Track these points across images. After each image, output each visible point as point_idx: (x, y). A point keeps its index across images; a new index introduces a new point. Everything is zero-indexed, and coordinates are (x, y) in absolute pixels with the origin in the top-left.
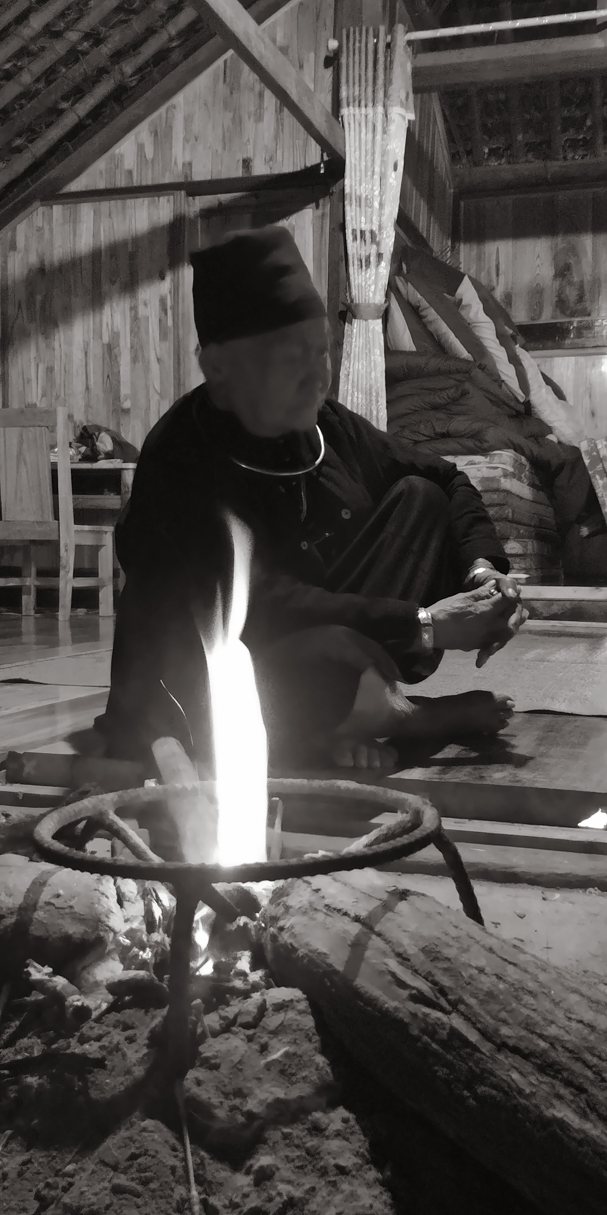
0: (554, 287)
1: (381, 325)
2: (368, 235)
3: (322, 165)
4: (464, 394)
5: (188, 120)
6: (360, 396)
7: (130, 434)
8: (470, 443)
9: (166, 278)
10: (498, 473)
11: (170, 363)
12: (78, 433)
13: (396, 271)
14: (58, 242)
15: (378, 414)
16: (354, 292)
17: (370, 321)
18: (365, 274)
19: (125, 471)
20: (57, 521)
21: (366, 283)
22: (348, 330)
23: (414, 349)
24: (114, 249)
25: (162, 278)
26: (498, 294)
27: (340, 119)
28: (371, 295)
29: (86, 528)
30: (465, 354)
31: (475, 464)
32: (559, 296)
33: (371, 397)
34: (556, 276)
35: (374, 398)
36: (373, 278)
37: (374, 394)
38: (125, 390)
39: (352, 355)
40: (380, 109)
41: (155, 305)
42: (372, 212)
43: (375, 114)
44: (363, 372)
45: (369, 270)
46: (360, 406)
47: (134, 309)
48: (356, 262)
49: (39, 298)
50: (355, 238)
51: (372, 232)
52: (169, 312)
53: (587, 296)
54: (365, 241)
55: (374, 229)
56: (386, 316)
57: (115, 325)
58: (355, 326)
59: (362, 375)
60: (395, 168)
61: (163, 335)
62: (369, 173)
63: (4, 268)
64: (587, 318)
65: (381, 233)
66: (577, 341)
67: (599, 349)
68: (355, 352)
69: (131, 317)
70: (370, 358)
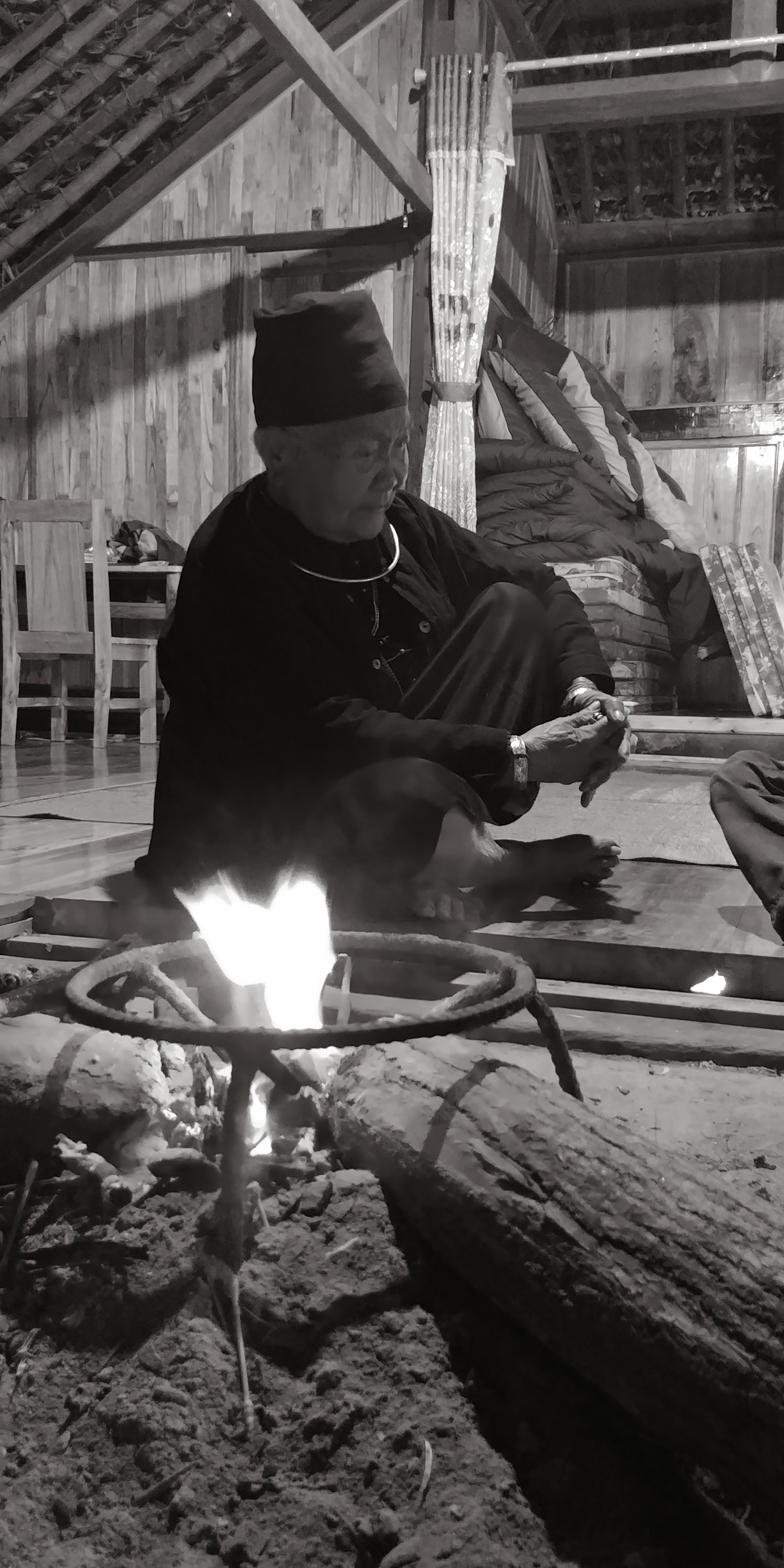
0: (674, 369)
1: (471, 409)
2: (458, 302)
3: (405, 219)
4: (567, 490)
5: (249, 162)
6: (446, 491)
7: (177, 532)
8: (573, 548)
9: (221, 349)
10: (605, 583)
11: (224, 449)
12: (117, 530)
13: (490, 345)
14: (94, 305)
15: (466, 513)
16: (441, 369)
17: (459, 403)
18: (454, 347)
19: (171, 576)
20: (91, 632)
21: (455, 358)
22: (433, 414)
23: (510, 437)
24: (160, 314)
25: (216, 348)
26: (609, 374)
27: (427, 164)
28: (460, 373)
29: (126, 640)
30: (568, 444)
31: (579, 573)
32: (679, 377)
33: (458, 493)
34: (676, 354)
35: (462, 494)
36: (463, 353)
37: (462, 489)
38: (171, 481)
39: (437, 443)
40: (474, 153)
41: (208, 380)
42: (463, 274)
43: (468, 158)
44: (449, 463)
45: (458, 344)
46: (445, 503)
47: (183, 385)
48: (443, 334)
49: (72, 371)
50: (443, 306)
51: (462, 298)
52: (225, 390)
53: (712, 378)
54: (454, 309)
55: (465, 295)
56: (477, 398)
57: (161, 403)
58: (442, 409)
59: (448, 466)
60: (491, 223)
61: (217, 417)
62: (460, 229)
63: (32, 335)
64: (711, 404)
65: (472, 300)
66: (699, 430)
67: (725, 440)
68: (440, 440)
69: (179, 395)
70: (458, 446)
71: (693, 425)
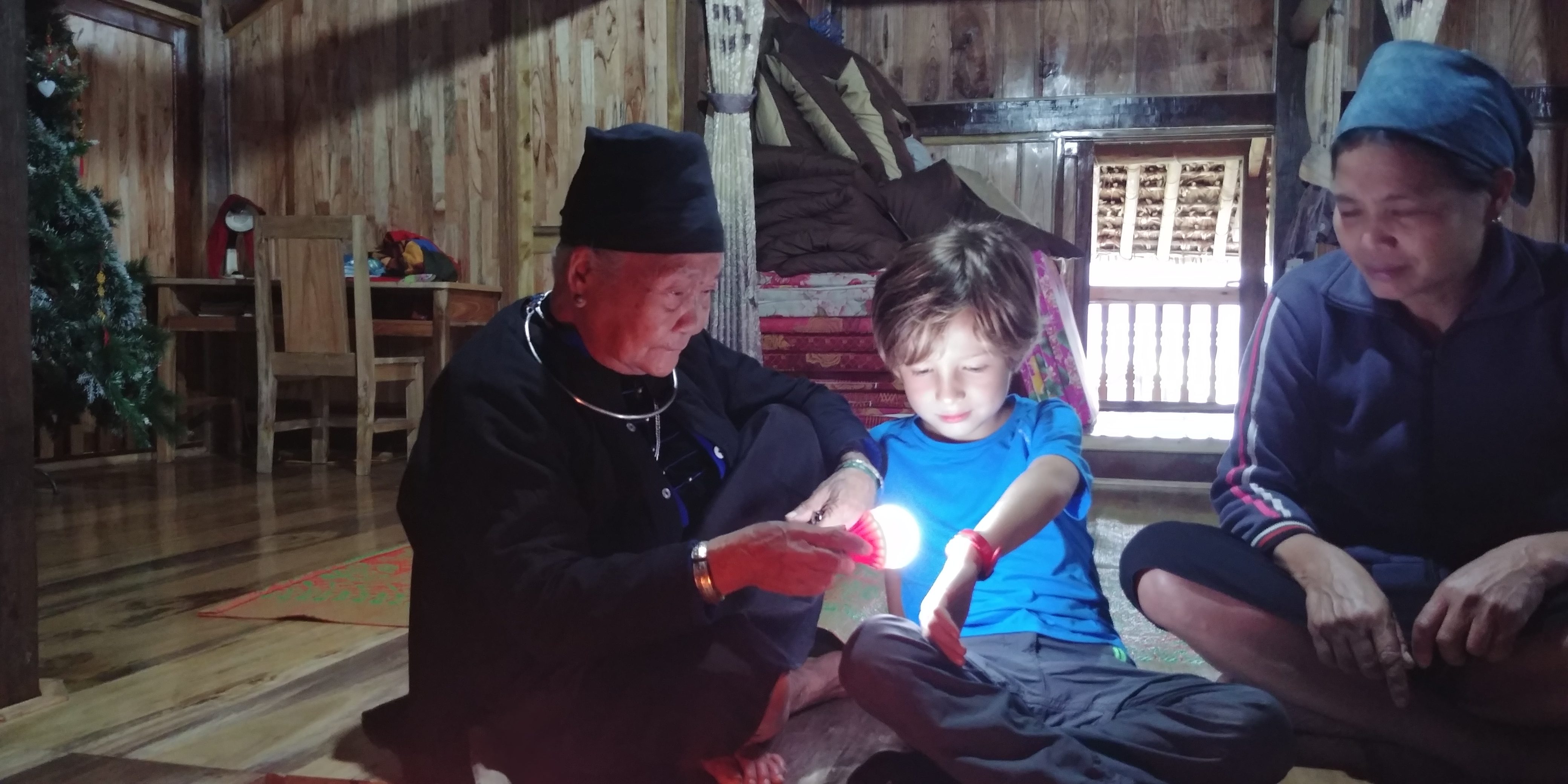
0: (952, 64)
1: (748, 120)
2: (732, 12)
4: (847, 200)
7: (445, 242)
8: (853, 259)
9: (488, 53)
11: (494, 157)
12: (380, 240)
13: (766, 49)
15: (745, 226)
16: (716, 80)
17: (735, 115)
18: (730, 58)
19: (439, 292)
20: (353, 354)
21: (730, 69)
22: (709, 125)
23: (788, 143)
25: (484, 53)
26: (886, 69)
28: (736, 84)
29: (391, 360)
30: (847, 151)
32: (957, 73)
33: (736, 206)
34: (953, 50)
35: (740, 208)
36: (739, 63)
37: (740, 202)
38: (438, 188)
41: (475, 85)
44: (727, 176)
45: (733, 54)
47: (449, 89)
48: (718, 44)
49: (331, 73)
50: (717, 16)
51: (737, 8)
52: (493, 96)
53: (990, 74)
54: (729, 19)
55: (740, 5)
56: (753, 107)
57: (426, 108)
58: (718, 120)
59: (726, 179)
61: (486, 123)
63: (288, 35)
64: (989, 100)
65: (748, 10)
66: (978, 126)
67: (1003, 137)
68: (717, 152)
69: (446, 100)
70: (736, 159)
71: (972, 120)
